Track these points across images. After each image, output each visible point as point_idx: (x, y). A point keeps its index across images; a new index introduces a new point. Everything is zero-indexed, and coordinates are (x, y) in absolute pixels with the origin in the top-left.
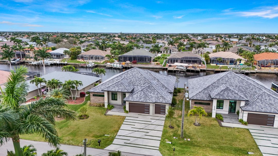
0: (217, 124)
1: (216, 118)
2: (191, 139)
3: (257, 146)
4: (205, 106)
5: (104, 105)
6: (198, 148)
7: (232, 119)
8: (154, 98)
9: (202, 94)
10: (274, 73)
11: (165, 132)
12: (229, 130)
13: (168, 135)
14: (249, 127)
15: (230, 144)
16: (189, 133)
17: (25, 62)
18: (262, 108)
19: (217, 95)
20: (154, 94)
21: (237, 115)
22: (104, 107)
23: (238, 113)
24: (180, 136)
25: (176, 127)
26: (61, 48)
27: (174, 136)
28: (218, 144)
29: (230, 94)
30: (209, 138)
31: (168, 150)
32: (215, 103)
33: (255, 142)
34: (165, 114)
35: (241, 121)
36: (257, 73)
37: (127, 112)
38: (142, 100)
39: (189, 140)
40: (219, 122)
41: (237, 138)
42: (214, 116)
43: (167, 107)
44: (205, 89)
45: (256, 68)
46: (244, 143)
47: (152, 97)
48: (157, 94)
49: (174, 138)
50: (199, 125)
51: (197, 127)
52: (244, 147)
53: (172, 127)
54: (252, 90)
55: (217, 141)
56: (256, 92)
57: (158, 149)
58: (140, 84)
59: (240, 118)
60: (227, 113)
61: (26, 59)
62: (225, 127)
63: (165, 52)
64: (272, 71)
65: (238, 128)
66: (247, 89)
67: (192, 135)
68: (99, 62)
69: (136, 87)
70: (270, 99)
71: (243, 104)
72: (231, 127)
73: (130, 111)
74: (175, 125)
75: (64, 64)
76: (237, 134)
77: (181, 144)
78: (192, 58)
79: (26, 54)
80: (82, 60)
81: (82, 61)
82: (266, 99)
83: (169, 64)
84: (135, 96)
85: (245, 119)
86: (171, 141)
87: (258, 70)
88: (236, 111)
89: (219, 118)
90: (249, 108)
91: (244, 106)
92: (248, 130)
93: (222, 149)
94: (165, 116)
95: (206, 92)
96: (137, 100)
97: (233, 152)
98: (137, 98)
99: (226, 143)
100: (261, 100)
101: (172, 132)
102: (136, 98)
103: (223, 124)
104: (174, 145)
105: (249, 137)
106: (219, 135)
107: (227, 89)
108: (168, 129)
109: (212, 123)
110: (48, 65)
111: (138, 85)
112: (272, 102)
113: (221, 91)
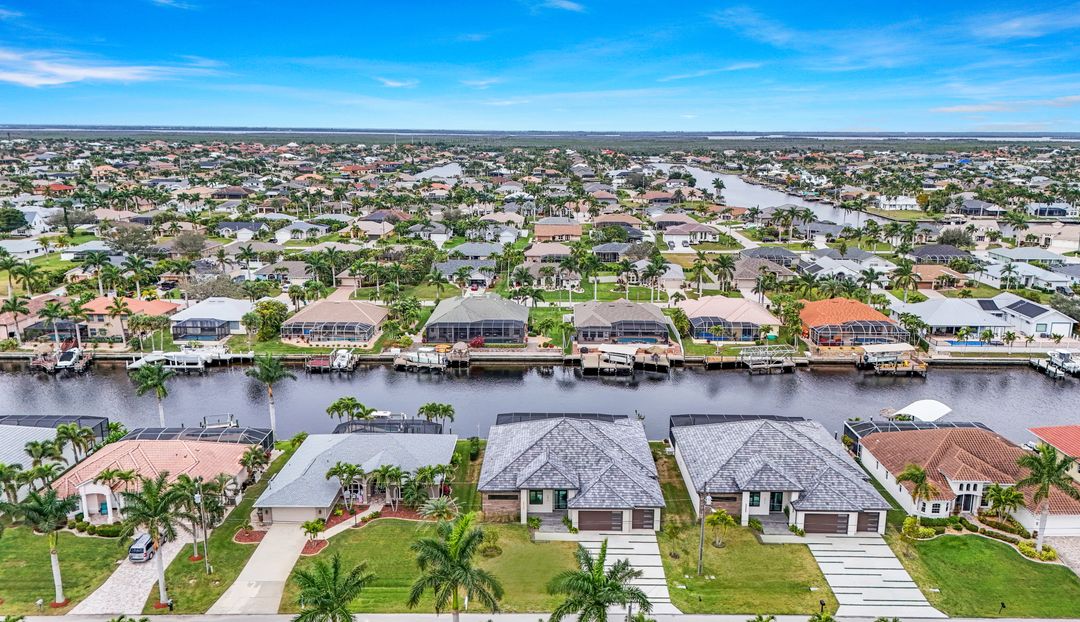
0: (754, 539)
1: (750, 526)
2: (716, 575)
3: (823, 575)
4: (727, 504)
5: (518, 519)
6: (732, 590)
7: (778, 525)
8: (629, 497)
9: (718, 479)
10: (851, 363)
11: (667, 568)
12: (776, 550)
13: (674, 572)
14: (809, 539)
15: (781, 577)
16: (711, 565)
17: (97, 356)
18: (827, 504)
19: (749, 483)
20: (626, 487)
21: (785, 516)
22: (518, 523)
23: (787, 511)
24: (696, 571)
25: (682, 555)
26: (211, 298)
27: (685, 573)
28: (762, 579)
29: (772, 479)
30: (746, 570)
31: (686, 601)
32: (746, 497)
33: (819, 569)
34: (653, 528)
35: (794, 529)
36: (811, 363)
37: (575, 531)
38: (607, 503)
39: (713, 577)
40: (756, 536)
41: (791, 564)
42: (745, 522)
43: (657, 513)
44: (723, 468)
45: (808, 350)
46: (802, 572)
47: (625, 495)
48: (633, 487)
49: (687, 576)
50: (723, 545)
51: (720, 550)
52: (803, 579)
53: (675, 556)
54: (808, 463)
55: (759, 573)
56: (815, 468)
57: (669, 600)
58: (587, 462)
59: (792, 521)
60: (767, 513)
61: (95, 347)
62: (768, 544)
63: (543, 281)
64: (846, 358)
65: (790, 544)
66: (799, 461)
67: (715, 568)
68: (362, 348)
69: (581, 471)
70: (840, 483)
71: (795, 497)
72: (778, 544)
73: (581, 528)
74: (679, 551)
75: (246, 361)
76: (790, 556)
77: (702, 587)
78: (640, 324)
79: (89, 328)
80: (300, 339)
81: (303, 344)
82: (833, 484)
83: (580, 346)
84: (589, 495)
85: (801, 527)
86: (683, 583)
87: (814, 354)
88: (783, 507)
89: (755, 525)
90: (806, 505)
91: (797, 502)
92: (806, 545)
93: (770, 588)
94: (652, 532)
95: (726, 473)
96: (596, 504)
97: (787, 591)
98: (595, 499)
99: (774, 577)
100: (825, 486)
101: (679, 565)
102: (592, 500)
103: (765, 538)
104: (691, 590)
105: (809, 559)
106: (761, 562)
107: (766, 468)
108: (670, 560)
109: (745, 539)
110: (196, 370)
111: (585, 467)
112: (843, 488)
113: (756, 475)
